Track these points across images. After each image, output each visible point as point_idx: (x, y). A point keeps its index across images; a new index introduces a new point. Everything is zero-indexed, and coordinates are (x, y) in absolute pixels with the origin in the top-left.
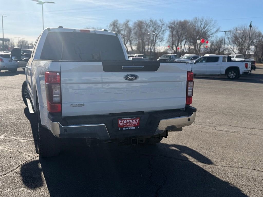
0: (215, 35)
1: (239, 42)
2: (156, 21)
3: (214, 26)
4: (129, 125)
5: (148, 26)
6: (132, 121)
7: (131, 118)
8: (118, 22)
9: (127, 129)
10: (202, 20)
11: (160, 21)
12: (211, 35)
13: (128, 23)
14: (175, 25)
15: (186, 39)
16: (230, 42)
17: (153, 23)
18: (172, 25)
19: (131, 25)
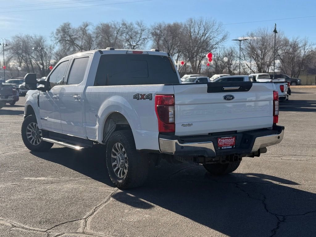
0: (220, 45)
1: (257, 54)
2: (131, 24)
3: (218, 31)
4: (226, 145)
5: (120, 33)
6: (229, 140)
7: (228, 137)
8: (70, 27)
9: (225, 148)
10: (201, 22)
11: (138, 24)
12: (215, 45)
13: (85, 28)
14: (161, 31)
15: (179, 52)
16: (244, 55)
17: (127, 28)
18: (156, 31)
19: (91, 30)
